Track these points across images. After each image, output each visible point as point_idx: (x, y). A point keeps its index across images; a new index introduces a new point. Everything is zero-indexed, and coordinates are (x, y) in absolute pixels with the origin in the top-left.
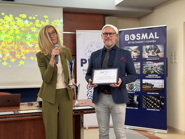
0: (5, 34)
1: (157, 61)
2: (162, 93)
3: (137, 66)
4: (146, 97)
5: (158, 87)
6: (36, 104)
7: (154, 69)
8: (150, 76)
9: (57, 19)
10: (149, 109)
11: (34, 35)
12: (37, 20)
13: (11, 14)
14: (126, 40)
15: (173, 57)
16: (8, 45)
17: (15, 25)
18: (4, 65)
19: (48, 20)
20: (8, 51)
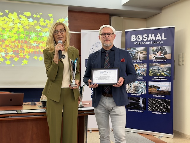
0: (8, 32)
1: (164, 63)
2: (169, 96)
3: (143, 68)
4: (152, 100)
5: (165, 90)
6: (39, 104)
7: (161, 71)
8: (156, 78)
9: (62, 18)
10: (155, 113)
11: (38, 34)
12: (41, 18)
13: (15, 12)
14: (132, 41)
15: (181, 60)
16: (11, 44)
17: (19, 23)
18: (7, 64)
19: (53, 18)
20: (11, 49)
